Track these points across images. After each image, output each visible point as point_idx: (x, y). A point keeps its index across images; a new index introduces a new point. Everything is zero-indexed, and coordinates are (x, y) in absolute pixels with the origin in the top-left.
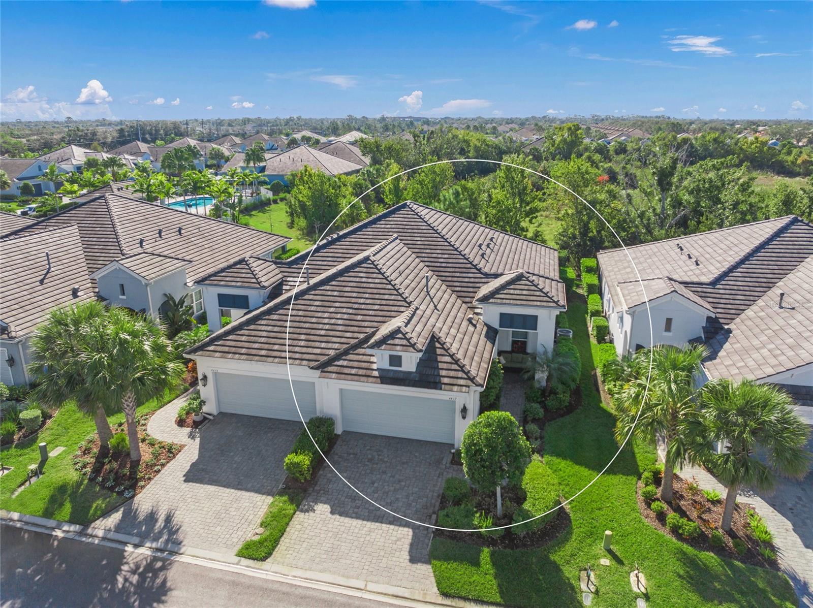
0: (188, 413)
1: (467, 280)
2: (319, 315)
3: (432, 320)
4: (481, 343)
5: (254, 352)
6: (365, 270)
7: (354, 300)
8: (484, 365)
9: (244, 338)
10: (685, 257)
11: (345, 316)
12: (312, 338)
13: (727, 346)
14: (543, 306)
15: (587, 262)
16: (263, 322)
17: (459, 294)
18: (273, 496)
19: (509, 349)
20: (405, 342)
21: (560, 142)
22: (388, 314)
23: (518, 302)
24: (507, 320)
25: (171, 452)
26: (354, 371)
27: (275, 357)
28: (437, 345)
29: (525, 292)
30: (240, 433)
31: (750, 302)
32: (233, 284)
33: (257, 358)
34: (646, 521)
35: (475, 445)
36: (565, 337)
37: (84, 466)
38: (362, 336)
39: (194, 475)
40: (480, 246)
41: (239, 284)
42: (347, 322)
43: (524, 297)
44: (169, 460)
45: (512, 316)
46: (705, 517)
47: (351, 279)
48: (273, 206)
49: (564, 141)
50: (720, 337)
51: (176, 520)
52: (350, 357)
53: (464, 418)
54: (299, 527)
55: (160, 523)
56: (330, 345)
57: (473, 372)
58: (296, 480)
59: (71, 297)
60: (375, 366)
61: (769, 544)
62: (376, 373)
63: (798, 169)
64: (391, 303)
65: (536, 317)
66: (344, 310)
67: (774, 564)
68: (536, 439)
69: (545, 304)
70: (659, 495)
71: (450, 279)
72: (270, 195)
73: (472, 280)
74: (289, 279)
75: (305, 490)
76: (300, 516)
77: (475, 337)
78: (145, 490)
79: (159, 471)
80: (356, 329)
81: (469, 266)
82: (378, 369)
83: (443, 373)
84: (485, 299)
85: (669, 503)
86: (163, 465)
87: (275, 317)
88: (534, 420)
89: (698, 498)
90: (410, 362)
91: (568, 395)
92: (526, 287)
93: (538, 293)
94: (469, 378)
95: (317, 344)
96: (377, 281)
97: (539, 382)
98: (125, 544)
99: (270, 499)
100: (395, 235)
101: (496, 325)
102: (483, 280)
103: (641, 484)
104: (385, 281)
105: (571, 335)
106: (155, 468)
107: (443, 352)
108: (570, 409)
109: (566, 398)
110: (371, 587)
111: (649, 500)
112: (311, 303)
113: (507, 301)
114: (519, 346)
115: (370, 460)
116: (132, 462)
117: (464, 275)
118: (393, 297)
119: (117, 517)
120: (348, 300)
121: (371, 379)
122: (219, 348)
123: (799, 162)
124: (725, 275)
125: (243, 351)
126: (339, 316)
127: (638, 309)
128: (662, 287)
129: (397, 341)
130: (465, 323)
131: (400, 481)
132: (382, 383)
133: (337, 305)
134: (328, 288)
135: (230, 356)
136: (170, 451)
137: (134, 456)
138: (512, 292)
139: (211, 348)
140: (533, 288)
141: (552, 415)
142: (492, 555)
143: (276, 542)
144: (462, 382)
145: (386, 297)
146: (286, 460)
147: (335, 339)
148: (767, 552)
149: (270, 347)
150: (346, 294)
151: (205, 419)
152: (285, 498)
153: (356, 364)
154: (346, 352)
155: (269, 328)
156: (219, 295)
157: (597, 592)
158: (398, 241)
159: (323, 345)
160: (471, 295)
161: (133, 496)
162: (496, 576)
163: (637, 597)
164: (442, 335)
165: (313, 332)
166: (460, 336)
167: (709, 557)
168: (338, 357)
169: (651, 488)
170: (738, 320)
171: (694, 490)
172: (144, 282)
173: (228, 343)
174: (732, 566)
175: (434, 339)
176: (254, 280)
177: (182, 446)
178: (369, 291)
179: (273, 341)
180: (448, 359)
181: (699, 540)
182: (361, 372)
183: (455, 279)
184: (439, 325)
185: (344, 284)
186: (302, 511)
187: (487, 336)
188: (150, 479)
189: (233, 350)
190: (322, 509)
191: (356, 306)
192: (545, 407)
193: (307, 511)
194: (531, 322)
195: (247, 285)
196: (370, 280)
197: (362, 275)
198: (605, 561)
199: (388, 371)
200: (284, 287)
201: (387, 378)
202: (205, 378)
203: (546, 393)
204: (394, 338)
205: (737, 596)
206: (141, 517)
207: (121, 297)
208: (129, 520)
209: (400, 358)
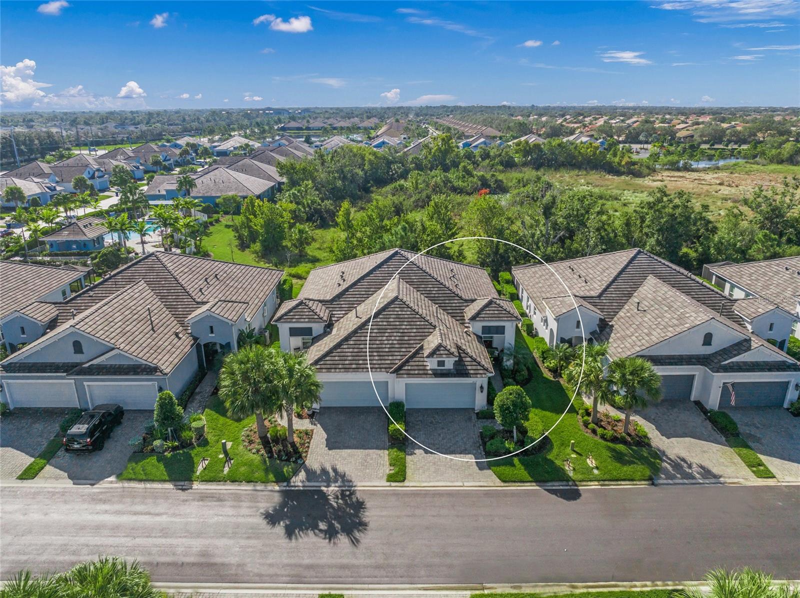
1: (454, 305)
2: (380, 338)
3: (450, 335)
4: (478, 346)
5: (348, 366)
7: (398, 327)
8: (488, 360)
9: (337, 358)
10: (577, 277)
11: (397, 338)
12: (381, 354)
13: (613, 335)
14: (508, 320)
15: (504, 276)
16: (345, 347)
18: (388, 449)
20: (446, 352)
21: (436, 151)
22: (424, 334)
23: (494, 319)
24: (486, 330)
25: (308, 434)
26: (416, 372)
27: (363, 368)
28: (461, 351)
30: (343, 418)
31: (621, 307)
33: (351, 370)
34: (587, 435)
37: (258, 451)
38: (413, 351)
39: (331, 445)
40: (450, 278)
41: (307, 320)
42: (400, 342)
43: (496, 316)
44: (310, 438)
45: (490, 327)
46: (615, 428)
47: (391, 313)
50: (607, 330)
51: (341, 468)
52: (411, 363)
53: (482, 392)
54: (412, 463)
55: (332, 474)
56: (395, 358)
57: (485, 365)
58: (396, 439)
59: (176, 339)
60: (428, 368)
61: (646, 437)
62: (430, 372)
63: (623, 169)
64: (423, 327)
65: (504, 327)
66: (395, 334)
67: (649, 445)
70: (590, 421)
72: (204, 218)
73: (458, 305)
74: (334, 313)
75: (404, 444)
76: (409, 458)
77: (474, 342)
78: (308, 458)
79: (309, 446)
80: (407, 346)
81: (453, 295)
82: (431, 370)
83: (469, 368)
84: (473, 318)
85: (597, 424)
86: (309, 443)
87: (352, 342)
89: (610, 420)
90: (450, 363)
92: (497, 309)
93: (504, 312)
94: (485, 369)
95: (386, 358)
96: (408, 313)
97: (507, 365)
98: (320, 487)
99: (387, 452)
101: (480, 333)
103: (579, 417)
104: (413, 313)
106: (305, 445)
107: (465, 355)
108: (529, 380)
109: (526, 373)
110: (466, 484)
111: (586, 424)
112: (372, 331)
113: (486, 319)
114: (488, 344)
116: (290, 444)
118: (422, 323)
119: (302, 475)
120: (394, 327)
121: (428, 376)
122: (323, 366)
123: (623, 163)
124: (605, 290)
125: (340, 366)
126: (393, 338)
127: (562, 317)
129: (441, 352)
130: (465, 335)
131: (454, 432)
132: (436, 377)
133: (389, 331)
135: (333, 370)
137: (290, 440)
138: (488, 312)
140: (500, 309)
142: (520, 460)
143: (405, 472)
144: (481, 372)
145: (418, 323)
146: (390, 428)
147: (396, 354)
148: (646, 441)
149: (357, 362)
150: (392, 323)
152: (395, 449)
153: (416, 368)
154: (408, 361)
155: (351, 350)
156: (290, 328)
157: (574, 469)
159: (390, 358)
160: (461, 315)
161: (304, 462)
162: (525, 469)
163: (593, 468)
164: (460, 344)
165: (380, 350)
166: (467, 343)
167: (621, 447)
168: (404, 365)
169: (586, 418)
170: (615, 319)
171: (607, 416)
172: (230, 322)
173: (328, 362)
174: (632, 449)
175: (459, 348)
176: (316, 317)
177: (312, 431)
178: (406, 320)
179: (357, 358)
180: (469, 359)
181: (615, 440)
182: (421, 372)
184: (455, 338)
185: (388, 316)
186: (409, 455)
187: (479, 341)
188: (306, 452)
189: (333, 366)
190: (419, 452)
191: (401, 331)
193: (412, 454)
194: (501, 330)
195: (313, 320)
196: (404, 313)
197: (397, 309)
198: (574, 456)
199: (438, 369)
200: (333, 319)
201: (437, 374)
204: (439, 350)
205: (636, 461)
206: (318, 472)
207: (211, 335)
208: (311, 475)
209: (444, 361)
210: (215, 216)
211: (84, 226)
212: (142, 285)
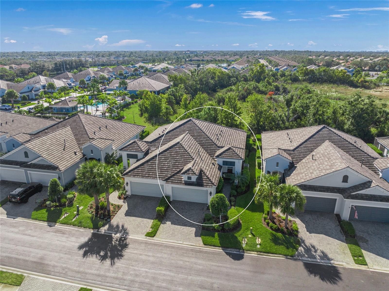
0: (122, 195)
1: (212, 149)
2: (164, 162)
3: (201, 164)
4: (216, 171)
5: (144, 175)
7: (175, 157)
8: (217, 179)
9: (140, 171)
10: (288, 138)
11: (173, 163)
12: (162, 170)
13: (294, 172)
14: (237, 159)
15: (258, 136)
16: (146, 165)
17: (210, 154)
18: (153, 220)
19: (226, 171)
20: (192, 172)
21: (256, 72)
22: (187, 162)
23: (229, 157)
24: (225, 163)
25: (119, 207)
26: (176, 181)
27: (151, 177)
28: (202, 173)
29: (231, 154)
30: (140, 201)
31: (304, 157)
32: (133, 150)
33: (145, 177)
34: (264, 225)
36: (246, 167)
37: (92, 212)
38: (178, 170)
39: (128, 214)
40: (217, 135)
41: (135, 151)
42: (173, 165)
43: (230, 156)
44: (119, 210)
45: (227, 162)
46: (280, 224)
47: (174, 150)
48: (132, 106)
49: (258, 71)
50: (293, 169)
51: (125, 226)
52: (175, 177)
53: (211, 195)
54: (162, 228)
55: (121, 228)
56: (168, 173)
57: (213, 181)
58: (160, 215)
59: (74, 155)
60: (183, 180)
61: (297, 231)
62: (183, 182)
63: (359, 84)
64: (187, 158)
65: (234, 162)
66: (172, 161)
67: (297, 236)
68: (233, 202)
69: (237, 158)
70: (268, 218)
71: (206, 148)
72: (130, 100)
73: (214, 149)
74: (151, 148)
75: (163, 218)
76: (162, 225)
77: (215, 169)
78: (113, 219)
79: (116, 213)
80: (176, 167)
81: (213, 143)
82: (184, 181)
83: (204, 182)
84: (218, 156)
85: (271, 220)
86: (117, 211)
87: (150, 163)
88: (233, 196)
89: (280, 219)
90: (194, 179)
91: (245, 188)
92: (231, 152)
93: (235, 154)
94: (212, 183)
95: (164, 173)
96: (182, 151)
97: (236, 183)
98: (112, 234)
99: (152, 221)
100: (187, 132)
101: (221, 164)
102: (218, 149)
103: (264, 215)
104: (185, 151)
105: (248, 166)
106: (115, 212)
107: (204, 175)
108: (246, 192)
110: (184, 243)
111: (265, 219)
112: (161, 158)
113: (225, 157)
114: (230, 171)
115: (182, 209)
116: (108, 211)
117: (211, 147)
118: (188, 157)
119: (107, 227)
120: (173, 157)
121: (182, 184)
122: (132, 174)
123: (359, 81)
124: (298, 147)
125: (140, 175)
126: (170, 163)
127: (268, 160)
128: (275, 152)
130: (211, 164)
131: (191, 215)
132: (185, 185)
133: (170, 159)
134: (166, 153)
135: (136, 176)
137: (108, 209)
138: (227, 154)
139: (130, 174)
140: (234, 152)
141: (239, 194)
142: (218, 234)
143: (156, 232)
144: (210, 185)
145: (186, 156)
146: (157, 209)
147: (170, 171)
148: (295, 233)
149: (149, 173)
150: (172, 155)
151: (127, 197)
152: (157, 220)
153: (177, 179)
154: (174, 175)
155: (148, 167)
156: (127, 154)
157: (247, 243)
158: (188, 134)
159: (166, 173)
160: (214, 154)
161: (110, 221)
162: (219, 240)
163: (258, 244)
164: (204, 169)
165: (162, 168)
166: (209, 169)
167: (279, 235)
168: (171, 177)
169: (266, 216)
170: (300, 163)
171: (279, 217)
172: (100, 149)
173: (135, 172)
174: (285, 237)
175: (201, 171)
176: (140, 149)
177: (122, 206)
178: (180, 154)
179: (150, 171)
180: (205, 177)
181: (278, 230)
182: (179, 182)
183: (208, 148)
184: (203, 166)
185: (171, 152)
186: (162, 224)
187: (218, 169)
188: (114, 216)
189: (137, 174)
190: (169, 223)
191: (176, 159)
192: (237, 191)
193: (164, 224)
194: (233, 164)
195: (137, 151)
196: (180, 150)
197: (177, 148)
198: (250, 236)
199: (187, 181)
200: (150, 151)
201: (187, 183)
202: (127, 184)
203: (237, 187)
204: (189, 171)
205: (284, 244)
206: (115, 226)
207: (91, 154)
208: (111, 227)
209: (191, 177)
210: (136, 100)
211: (69, 101)
212: (69, 128)
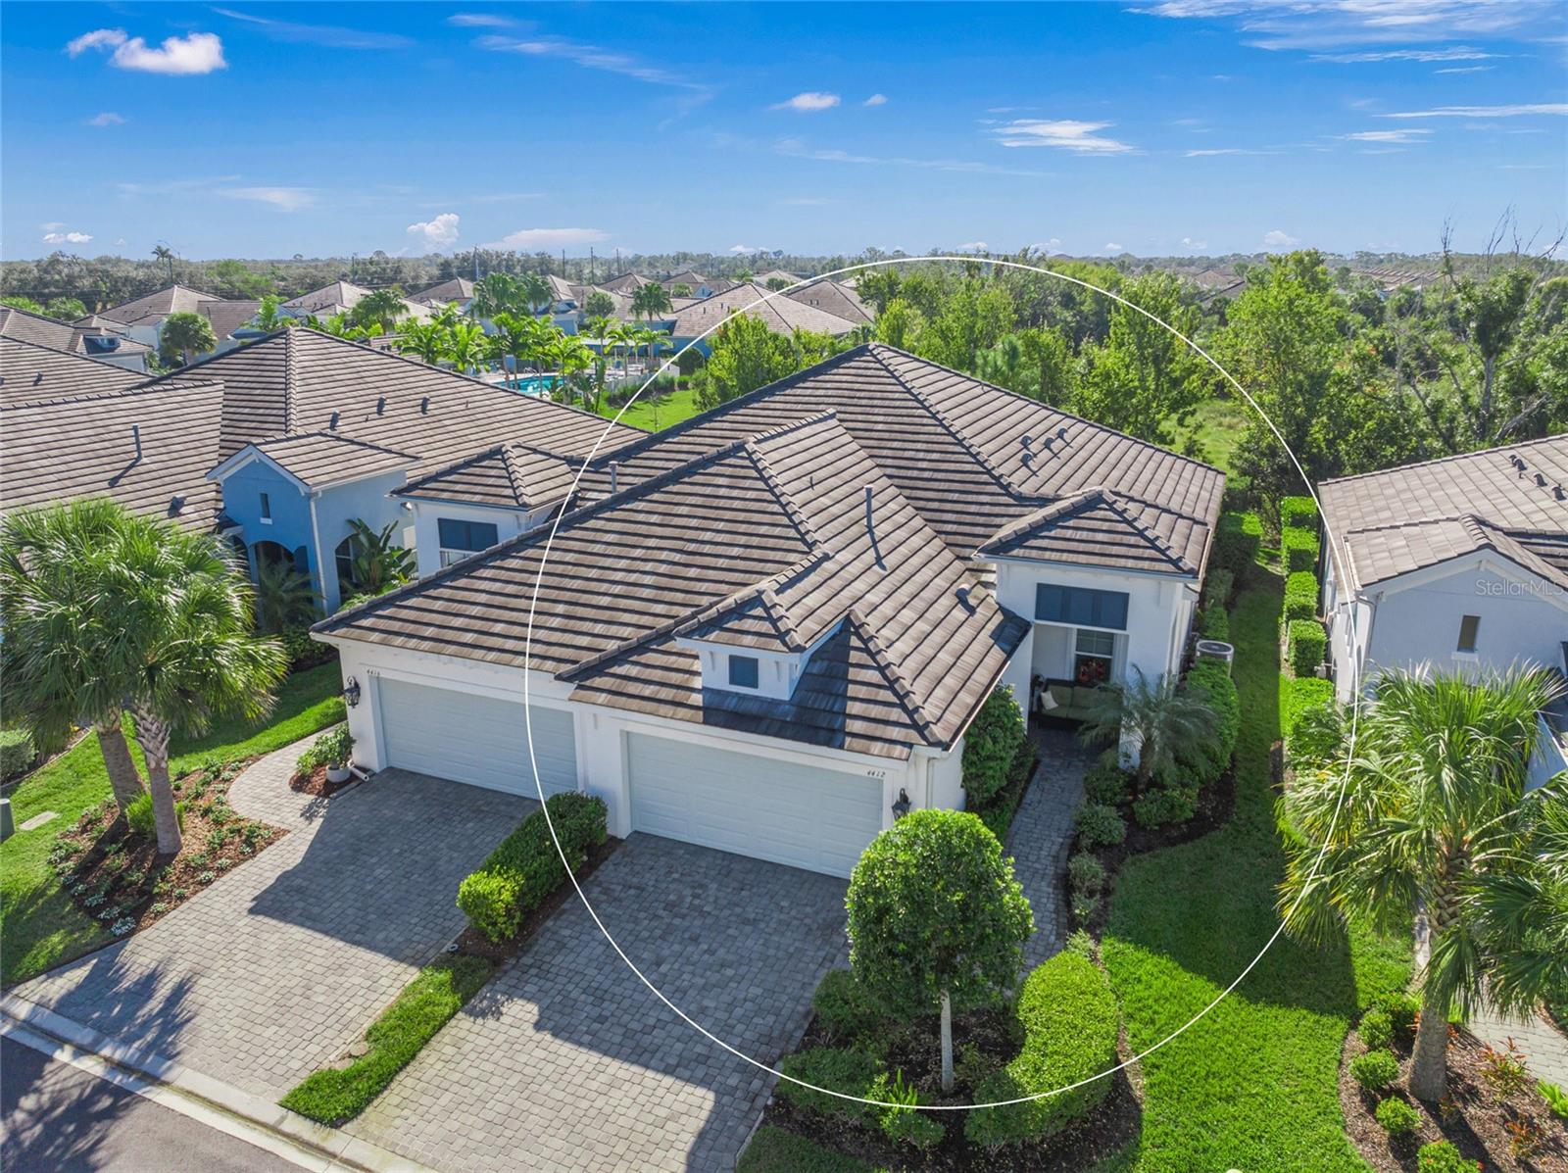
3: (859, 586)
4: (977, 648)
5: (449, 635)
6: (729, 471)
8: (967, 699)
9: (438, 605)
11: (663, 568)
12: (580, 611)
14: (1142, 570)
15: (1295, 504)
17: (951, 539)
18: (421, 967)
19: (1068, 675)
20: (766, 627)
22: (759, 566)
23: (1081, 558)
24: (1055, 602)
25: (252, 841)
26: (649, 691)
27: (491, 649)
28: (855, 642)
29: (1100, 537)
32: (466, 497)
33: (452, 648)
34: (1356, 1150)
35: (877, 893)
36: (1215, 661)
37: (67, 857)
38: (682, 612)
39: (272, 904)
40: (1025, 443)
42: (664, 582)
43: (1097, 548)
44: (240, 859)
45: (1067, 592)
47: (696, 489)
48: (676, 394)
52: (650, 658)
54: (449, 1050)
57: (928, 713)
58: (483, 935)
59: (166, 514)
60: (698, 682)
62: (697, 699)
64: (772, 543)
65: (1125, 597)
66: (664, 556)
68: (1091, 893)
69: (1146, 565)
70: (1403, 1080)
71: (935, 505)
72: (675, 373)
75: (497, 963)
76: (463, 1023)
78: (159, 923)
79: (209, 882)
81: (985, 478)
82: (704, 690)
83: (854, 708)
85: (1432, 1108)
86: (222, 870)
87: (515, 563)
88: (1096, 848)
90: (778, 679)
91: (1194, 792)
92: (1106, 526)
93: (1132, 540)
94: (915, 726)
95: (586, 626)
96: (750, 494)
97: (1128, 756)
99: (412, 975)
100: (831, 410)
101: (1027, 610)
102: (1012, 510)
103: (1357, 1040)
104: (768, 496)
105: (1230, 655)
106: (200, 875)
107: (865, 659)
108: (1198, 827)
109: (1188, 801)
111: (1374, 1090)
112: (598, 536)
113: (1055, 556)
114: (1094, 671)
115: (670, 907)
117: (970, 498)
118: (777, 531)
120: (677, 532)
121: (682, 712)
122: (382, 624)
125: (429, 632)
126: (650, 567)
127: (1389, 590)
128: (1458, 538)
129: (748, 624)
130: (947, 601)
131: (723, 965)
133: (652, 543)
134: (641, 505)
135: (399, 640)
136: (249, 842)
137: (164, 844)
138: (1069, 533)
139: (365, 623)
140: (1123, 527)
141: (1143, 838)
143: (385, 1081)
144: (895, 733)
145: (763, 530)
146: (464, 888)
147: (627, 618)
149: (486, 626)
150: (677, 521)
151: (353, 777)
152: (444, 976)
153: (657, 675)
154: (642, 647)
155: (496, 586)
156: (441, 521)
158: (834, 422)
159: (599, 628)
161: (131, 933)
164: (873, 623)
165: (585, 598)
166: (922, 626)
168: (620, 657)
169: (1382, 1057)
171: (1512, 1079)
172: (303, 490)
173: (404, 614)
175: (848, 626)
176: (509, 492)
177: (280, 833)
178: (729, 515)
179: (495, 613)
180: (874, 676)
182: (665, 693)
183: (948, 506)
184: (873, 598)
185: (677, 499)
186: (471, 1013)
187: (998, 636)
189: (410, 628)
190: (521, 1012)
191: (692, 547)
192: (1130, 818)
193: (483, 1014)
194: (1112, 608)
195: (492, 500)
196: (735, 493)
197: (722, 481)
199: (728, 694)
201: (722, 712)
202: (356, 688)
203: (1136, 784)
206: (127, 984)
207: (264, 521)
208: (93, 989)
209: (753, 664)
212: (213, 392)
